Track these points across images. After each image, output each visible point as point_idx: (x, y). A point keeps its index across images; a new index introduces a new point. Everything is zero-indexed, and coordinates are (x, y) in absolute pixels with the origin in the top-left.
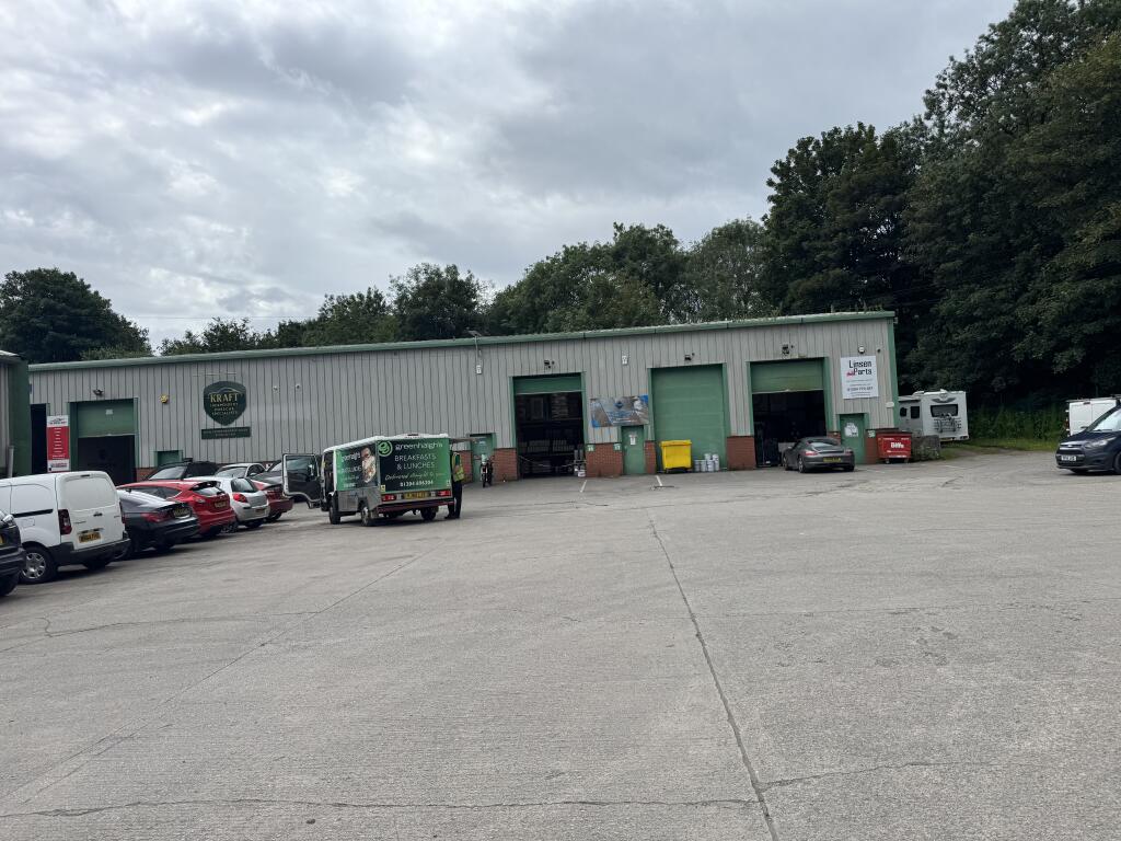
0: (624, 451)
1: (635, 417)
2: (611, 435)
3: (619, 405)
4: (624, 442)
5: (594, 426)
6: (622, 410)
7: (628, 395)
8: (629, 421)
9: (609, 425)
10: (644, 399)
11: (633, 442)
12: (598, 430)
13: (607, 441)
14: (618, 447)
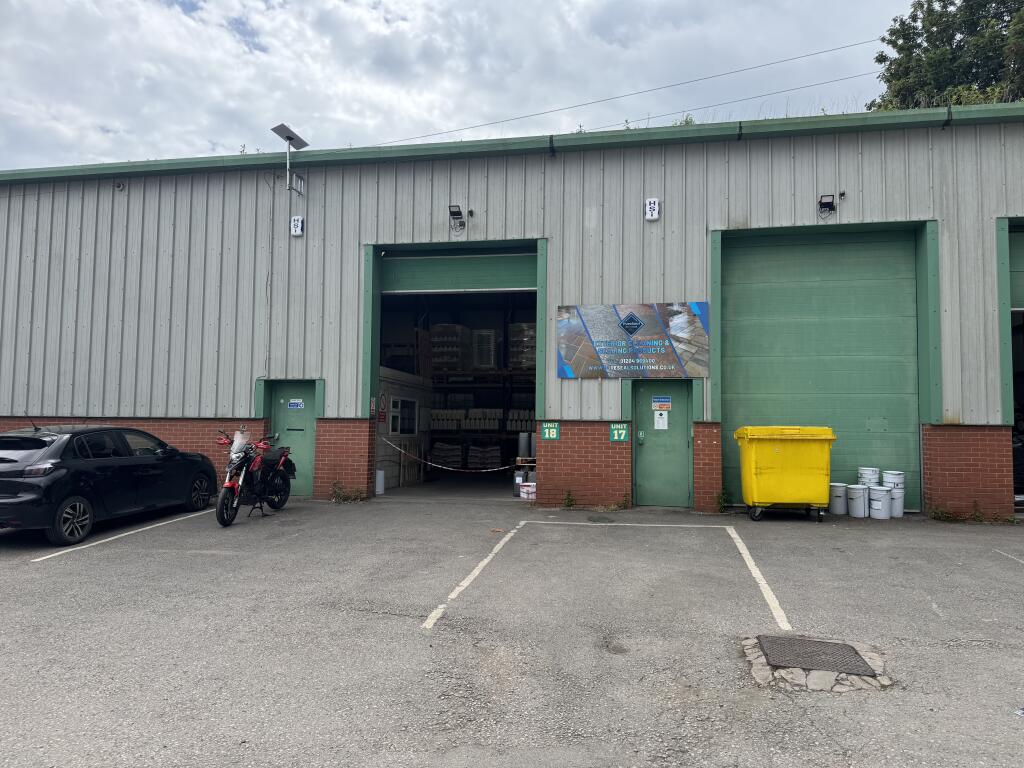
0: (635, 445)
1: (671, 355)
2: (605, 401)
3: (630, 326)
4: (636, 420)
5: (562, 375)
6: (637, 337)
7: (654, 299)
8: (653, 367)
9: (602, 375)
10: (699, 313)
11: (661, 422)
12: (571, 387)
13: (592, 414)
14: (620, 433)
